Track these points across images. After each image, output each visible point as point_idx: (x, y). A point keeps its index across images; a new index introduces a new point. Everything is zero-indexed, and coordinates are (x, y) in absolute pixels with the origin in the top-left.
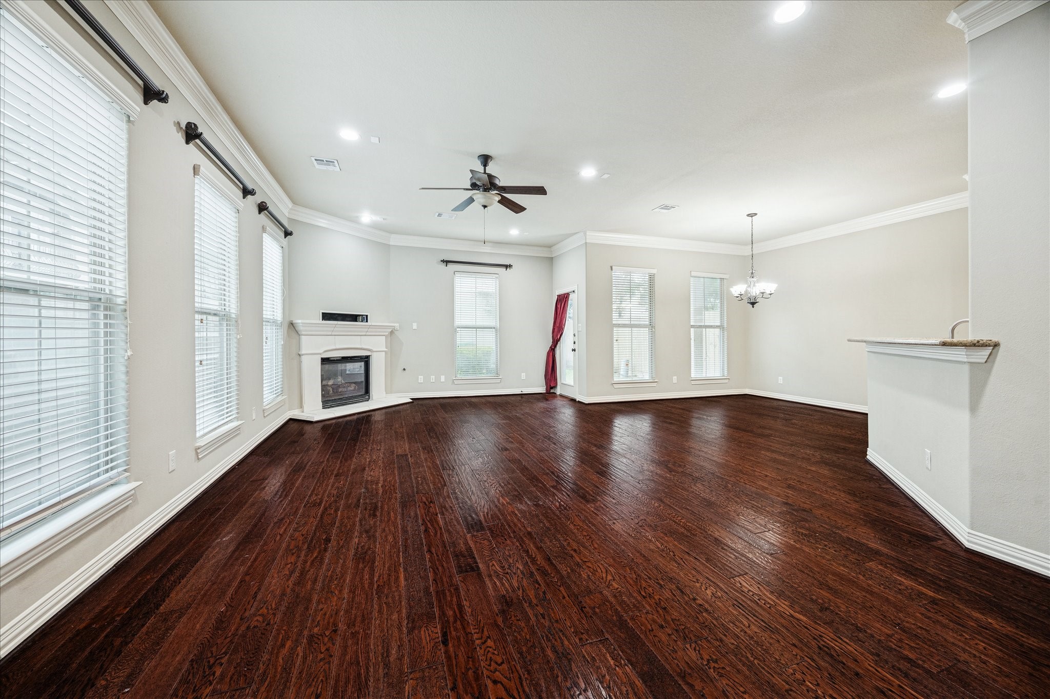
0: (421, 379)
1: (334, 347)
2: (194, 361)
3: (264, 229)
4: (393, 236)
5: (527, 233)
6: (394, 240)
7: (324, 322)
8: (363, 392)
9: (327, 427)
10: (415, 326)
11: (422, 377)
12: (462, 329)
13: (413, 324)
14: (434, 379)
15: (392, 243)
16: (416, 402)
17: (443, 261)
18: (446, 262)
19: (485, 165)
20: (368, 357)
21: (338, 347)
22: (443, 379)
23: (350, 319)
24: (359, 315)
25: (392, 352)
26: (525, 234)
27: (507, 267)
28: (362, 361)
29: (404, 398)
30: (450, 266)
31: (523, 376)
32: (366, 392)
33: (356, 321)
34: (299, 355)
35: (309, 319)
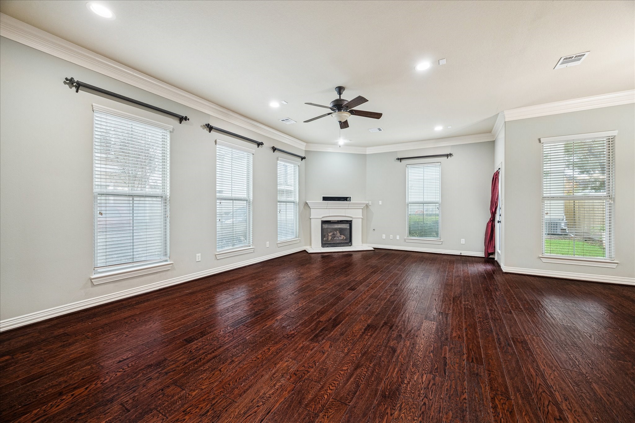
0: (384, 236)
1: (328, 215)
2: (216, 219)
3: (277, 159)
4: (367, 148)
5: (451, 127)
6: (369, 151)
7: (324, 202)
8: (348, 241)
9: (325, 257)
10: (380, 203)
11: (385, 235)
12: (412, 204)
13: (380, 201)
14: (392, 237)
15: (367, 153)
16: (377, 251)
17: (398, 159)
18: (400, 159)
19: (340, 94)
20: (351, 221)
21: (331, 215)
22: (398, 238)
23: (343, 200)
24: (348, 197)
25: (366, 219)
26: (449, 127)
27: (448, 156)
28: (348, 223)
29: (369, 247)
30: (403, 161)
31: (463, 241)
32: (349, 241)
33: (347, 201)
34: (310, 219)
35: (315, 200)
